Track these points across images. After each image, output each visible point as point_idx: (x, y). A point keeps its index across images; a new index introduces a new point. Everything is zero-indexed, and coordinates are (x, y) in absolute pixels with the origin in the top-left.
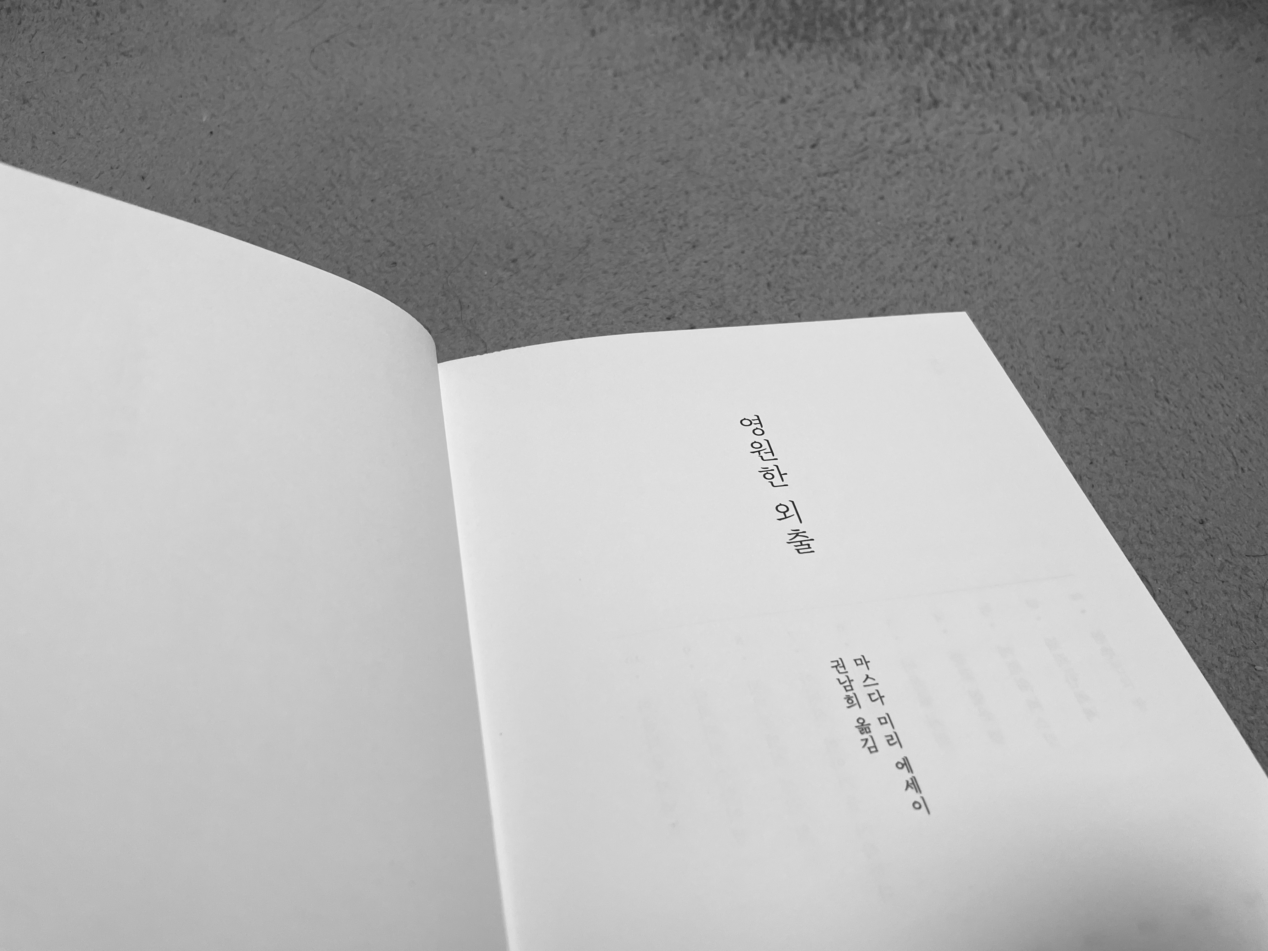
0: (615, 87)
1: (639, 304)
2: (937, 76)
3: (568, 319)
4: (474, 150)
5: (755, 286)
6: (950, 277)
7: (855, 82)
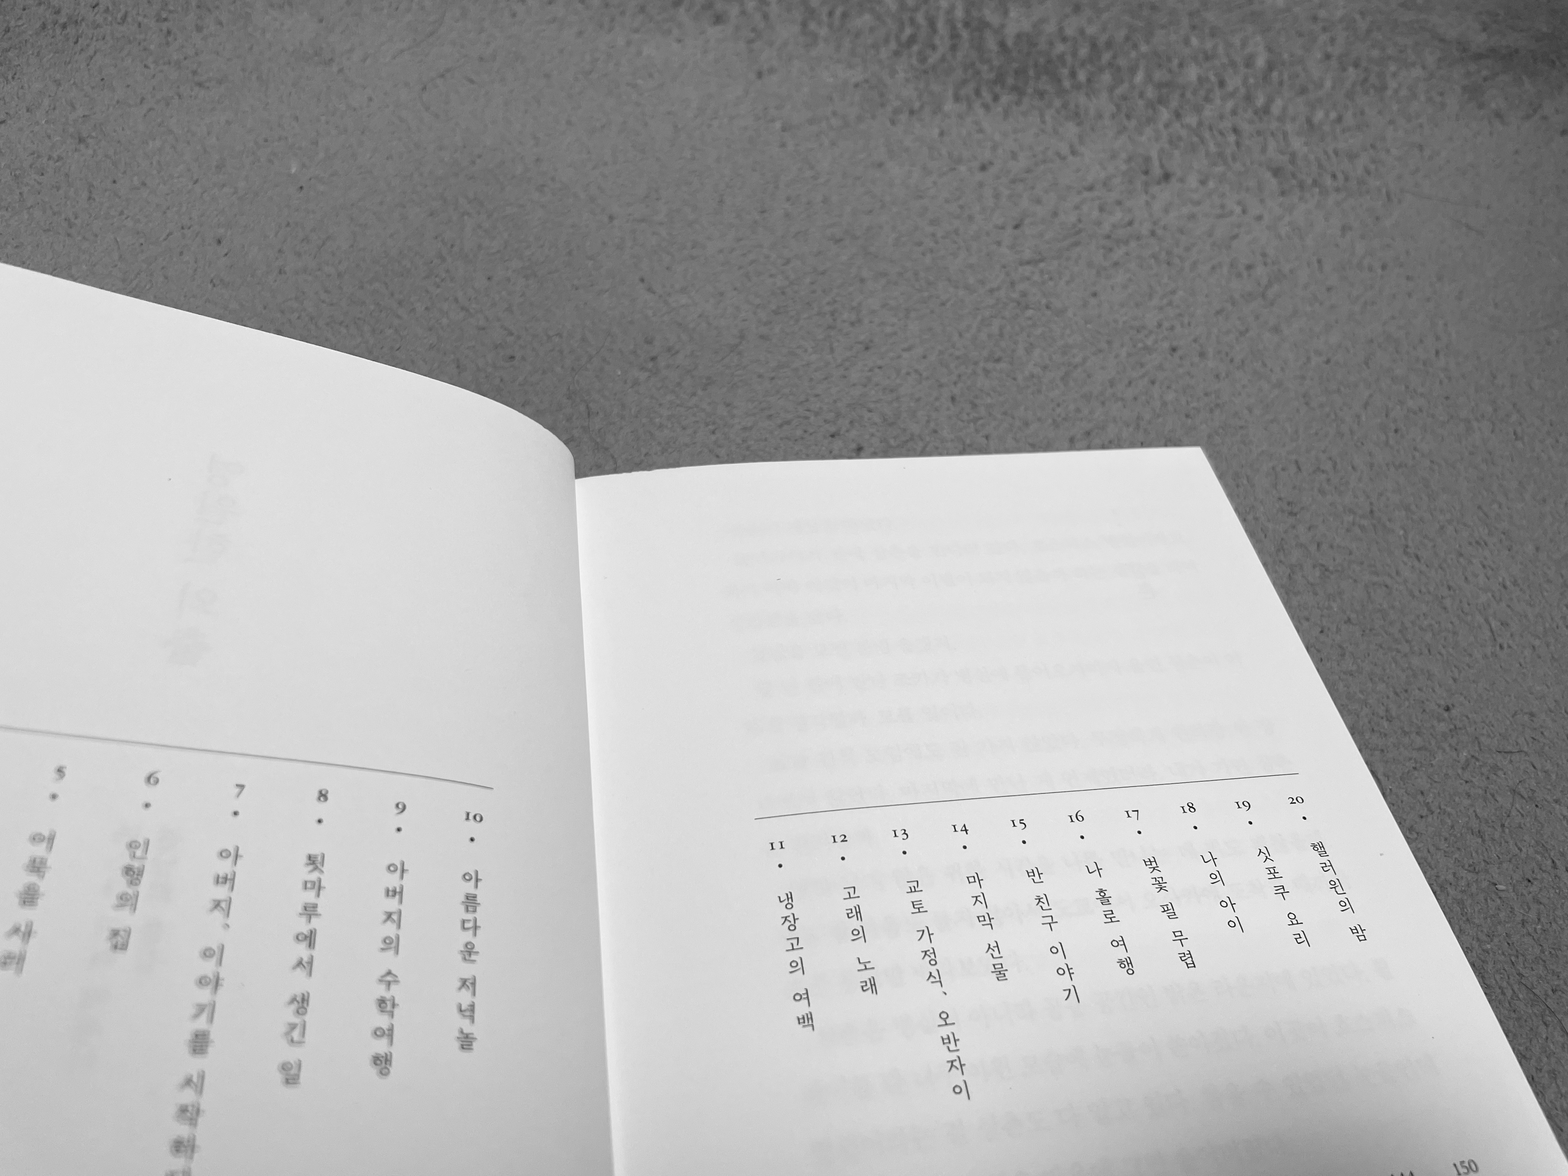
0: (783, 145)
1: (799, 417)
2: (1171, 142)
3: (713, 432)
4: (611, 218)
5: (937, 399)
6: (1170, 396)
7: (1072, 147)
